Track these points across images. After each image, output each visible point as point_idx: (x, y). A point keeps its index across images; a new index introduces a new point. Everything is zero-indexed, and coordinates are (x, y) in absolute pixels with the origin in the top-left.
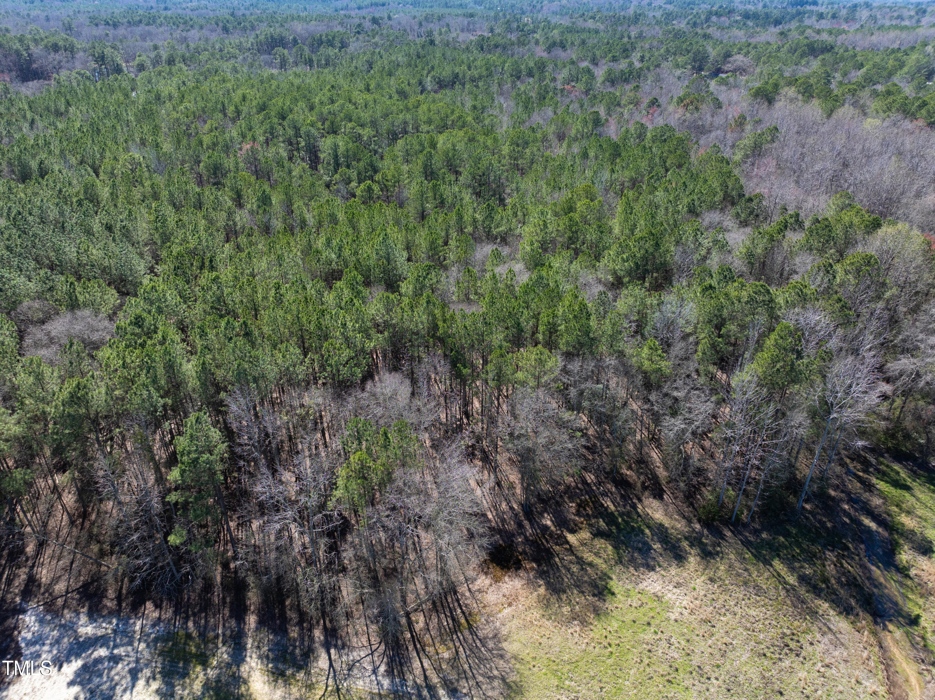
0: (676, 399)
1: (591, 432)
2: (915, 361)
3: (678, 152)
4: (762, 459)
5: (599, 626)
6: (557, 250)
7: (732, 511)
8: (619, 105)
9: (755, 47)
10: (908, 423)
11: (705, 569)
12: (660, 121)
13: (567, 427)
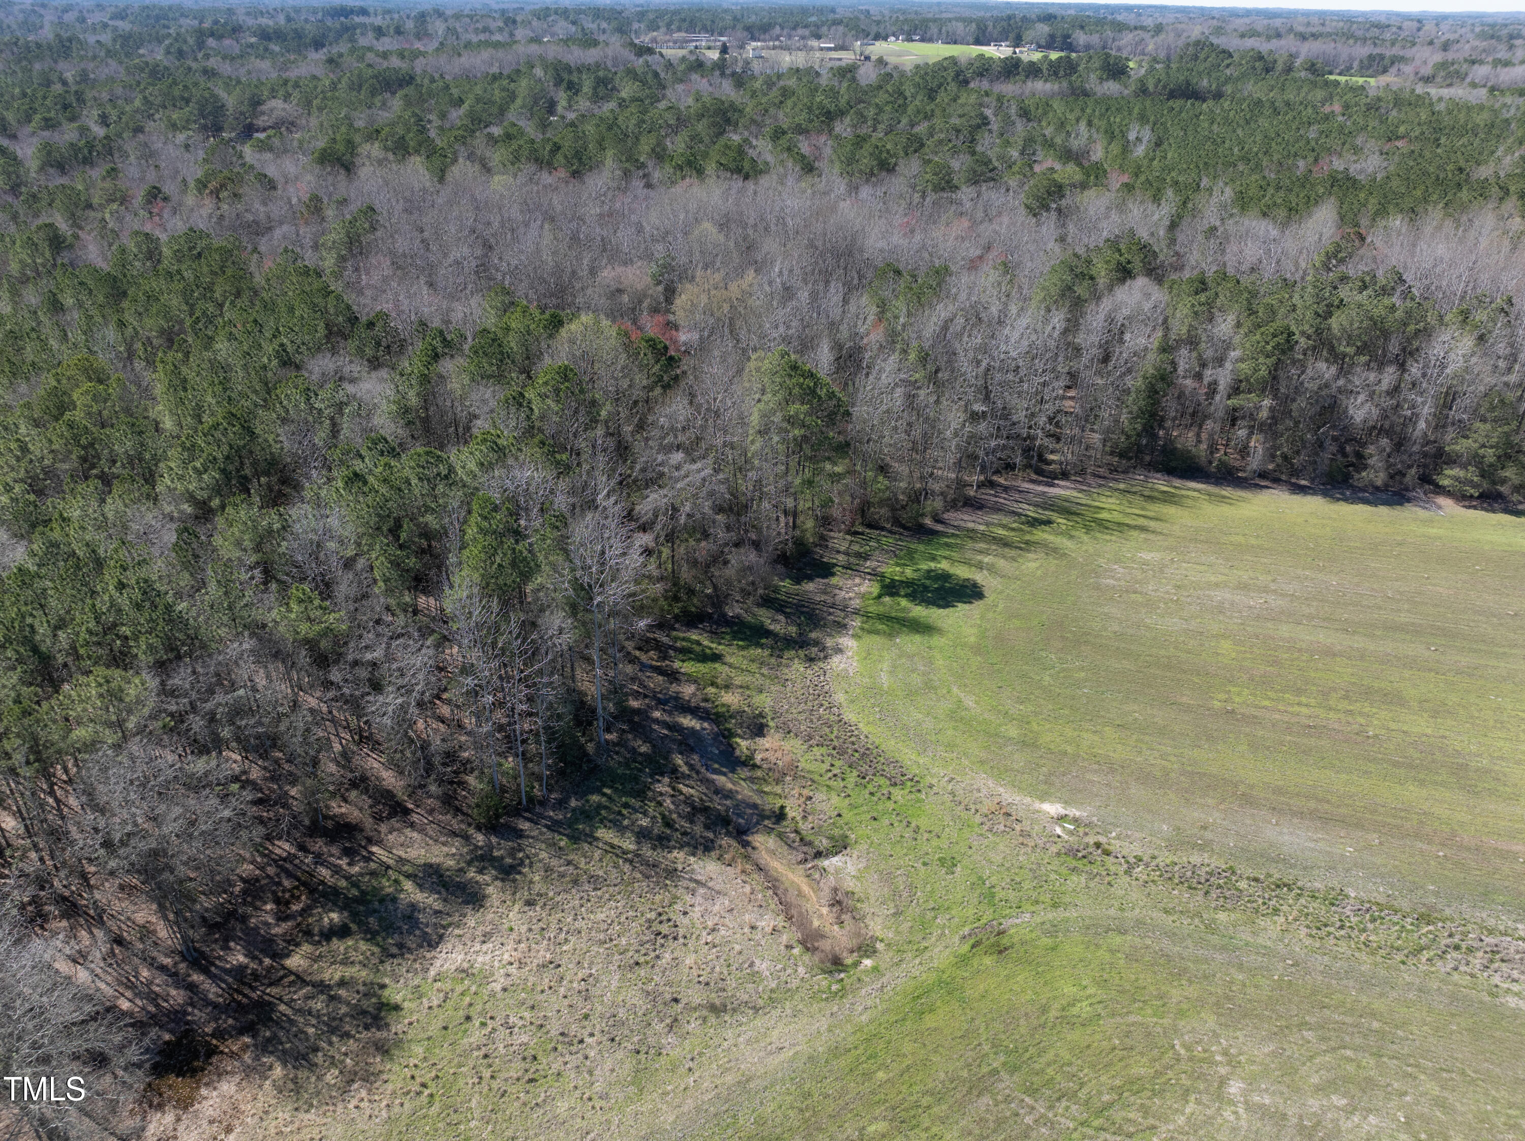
0: (374, 664)
1: (255, 774)
2: (665, 491)
3: (229, 272)
4: (530, 699)
5: (396, 1068)
6: (65, 488)
7: (518, 791)
8: (89, 206)
9: (296, 85)
10: (686, 574)
11: (514, 893)
12: (177, 225)
13: (209, 785)
